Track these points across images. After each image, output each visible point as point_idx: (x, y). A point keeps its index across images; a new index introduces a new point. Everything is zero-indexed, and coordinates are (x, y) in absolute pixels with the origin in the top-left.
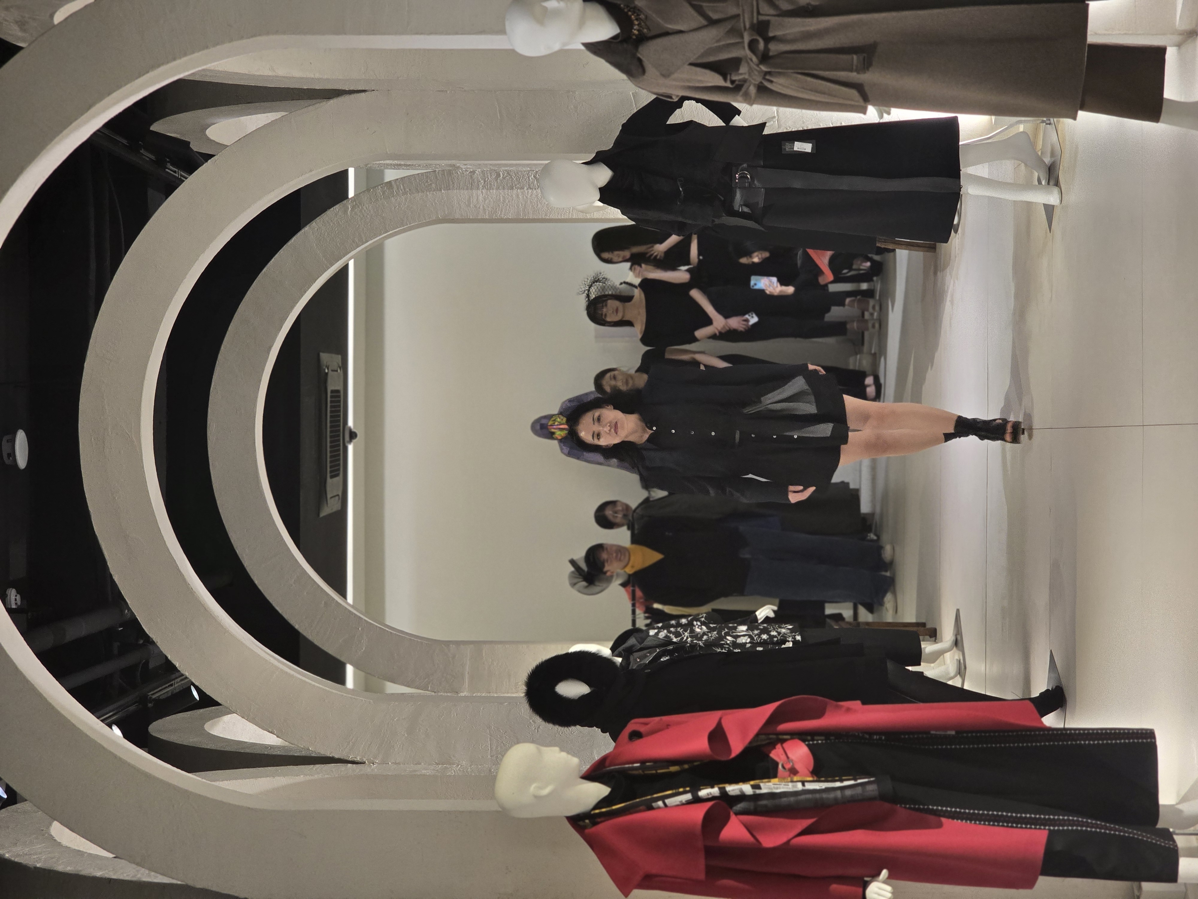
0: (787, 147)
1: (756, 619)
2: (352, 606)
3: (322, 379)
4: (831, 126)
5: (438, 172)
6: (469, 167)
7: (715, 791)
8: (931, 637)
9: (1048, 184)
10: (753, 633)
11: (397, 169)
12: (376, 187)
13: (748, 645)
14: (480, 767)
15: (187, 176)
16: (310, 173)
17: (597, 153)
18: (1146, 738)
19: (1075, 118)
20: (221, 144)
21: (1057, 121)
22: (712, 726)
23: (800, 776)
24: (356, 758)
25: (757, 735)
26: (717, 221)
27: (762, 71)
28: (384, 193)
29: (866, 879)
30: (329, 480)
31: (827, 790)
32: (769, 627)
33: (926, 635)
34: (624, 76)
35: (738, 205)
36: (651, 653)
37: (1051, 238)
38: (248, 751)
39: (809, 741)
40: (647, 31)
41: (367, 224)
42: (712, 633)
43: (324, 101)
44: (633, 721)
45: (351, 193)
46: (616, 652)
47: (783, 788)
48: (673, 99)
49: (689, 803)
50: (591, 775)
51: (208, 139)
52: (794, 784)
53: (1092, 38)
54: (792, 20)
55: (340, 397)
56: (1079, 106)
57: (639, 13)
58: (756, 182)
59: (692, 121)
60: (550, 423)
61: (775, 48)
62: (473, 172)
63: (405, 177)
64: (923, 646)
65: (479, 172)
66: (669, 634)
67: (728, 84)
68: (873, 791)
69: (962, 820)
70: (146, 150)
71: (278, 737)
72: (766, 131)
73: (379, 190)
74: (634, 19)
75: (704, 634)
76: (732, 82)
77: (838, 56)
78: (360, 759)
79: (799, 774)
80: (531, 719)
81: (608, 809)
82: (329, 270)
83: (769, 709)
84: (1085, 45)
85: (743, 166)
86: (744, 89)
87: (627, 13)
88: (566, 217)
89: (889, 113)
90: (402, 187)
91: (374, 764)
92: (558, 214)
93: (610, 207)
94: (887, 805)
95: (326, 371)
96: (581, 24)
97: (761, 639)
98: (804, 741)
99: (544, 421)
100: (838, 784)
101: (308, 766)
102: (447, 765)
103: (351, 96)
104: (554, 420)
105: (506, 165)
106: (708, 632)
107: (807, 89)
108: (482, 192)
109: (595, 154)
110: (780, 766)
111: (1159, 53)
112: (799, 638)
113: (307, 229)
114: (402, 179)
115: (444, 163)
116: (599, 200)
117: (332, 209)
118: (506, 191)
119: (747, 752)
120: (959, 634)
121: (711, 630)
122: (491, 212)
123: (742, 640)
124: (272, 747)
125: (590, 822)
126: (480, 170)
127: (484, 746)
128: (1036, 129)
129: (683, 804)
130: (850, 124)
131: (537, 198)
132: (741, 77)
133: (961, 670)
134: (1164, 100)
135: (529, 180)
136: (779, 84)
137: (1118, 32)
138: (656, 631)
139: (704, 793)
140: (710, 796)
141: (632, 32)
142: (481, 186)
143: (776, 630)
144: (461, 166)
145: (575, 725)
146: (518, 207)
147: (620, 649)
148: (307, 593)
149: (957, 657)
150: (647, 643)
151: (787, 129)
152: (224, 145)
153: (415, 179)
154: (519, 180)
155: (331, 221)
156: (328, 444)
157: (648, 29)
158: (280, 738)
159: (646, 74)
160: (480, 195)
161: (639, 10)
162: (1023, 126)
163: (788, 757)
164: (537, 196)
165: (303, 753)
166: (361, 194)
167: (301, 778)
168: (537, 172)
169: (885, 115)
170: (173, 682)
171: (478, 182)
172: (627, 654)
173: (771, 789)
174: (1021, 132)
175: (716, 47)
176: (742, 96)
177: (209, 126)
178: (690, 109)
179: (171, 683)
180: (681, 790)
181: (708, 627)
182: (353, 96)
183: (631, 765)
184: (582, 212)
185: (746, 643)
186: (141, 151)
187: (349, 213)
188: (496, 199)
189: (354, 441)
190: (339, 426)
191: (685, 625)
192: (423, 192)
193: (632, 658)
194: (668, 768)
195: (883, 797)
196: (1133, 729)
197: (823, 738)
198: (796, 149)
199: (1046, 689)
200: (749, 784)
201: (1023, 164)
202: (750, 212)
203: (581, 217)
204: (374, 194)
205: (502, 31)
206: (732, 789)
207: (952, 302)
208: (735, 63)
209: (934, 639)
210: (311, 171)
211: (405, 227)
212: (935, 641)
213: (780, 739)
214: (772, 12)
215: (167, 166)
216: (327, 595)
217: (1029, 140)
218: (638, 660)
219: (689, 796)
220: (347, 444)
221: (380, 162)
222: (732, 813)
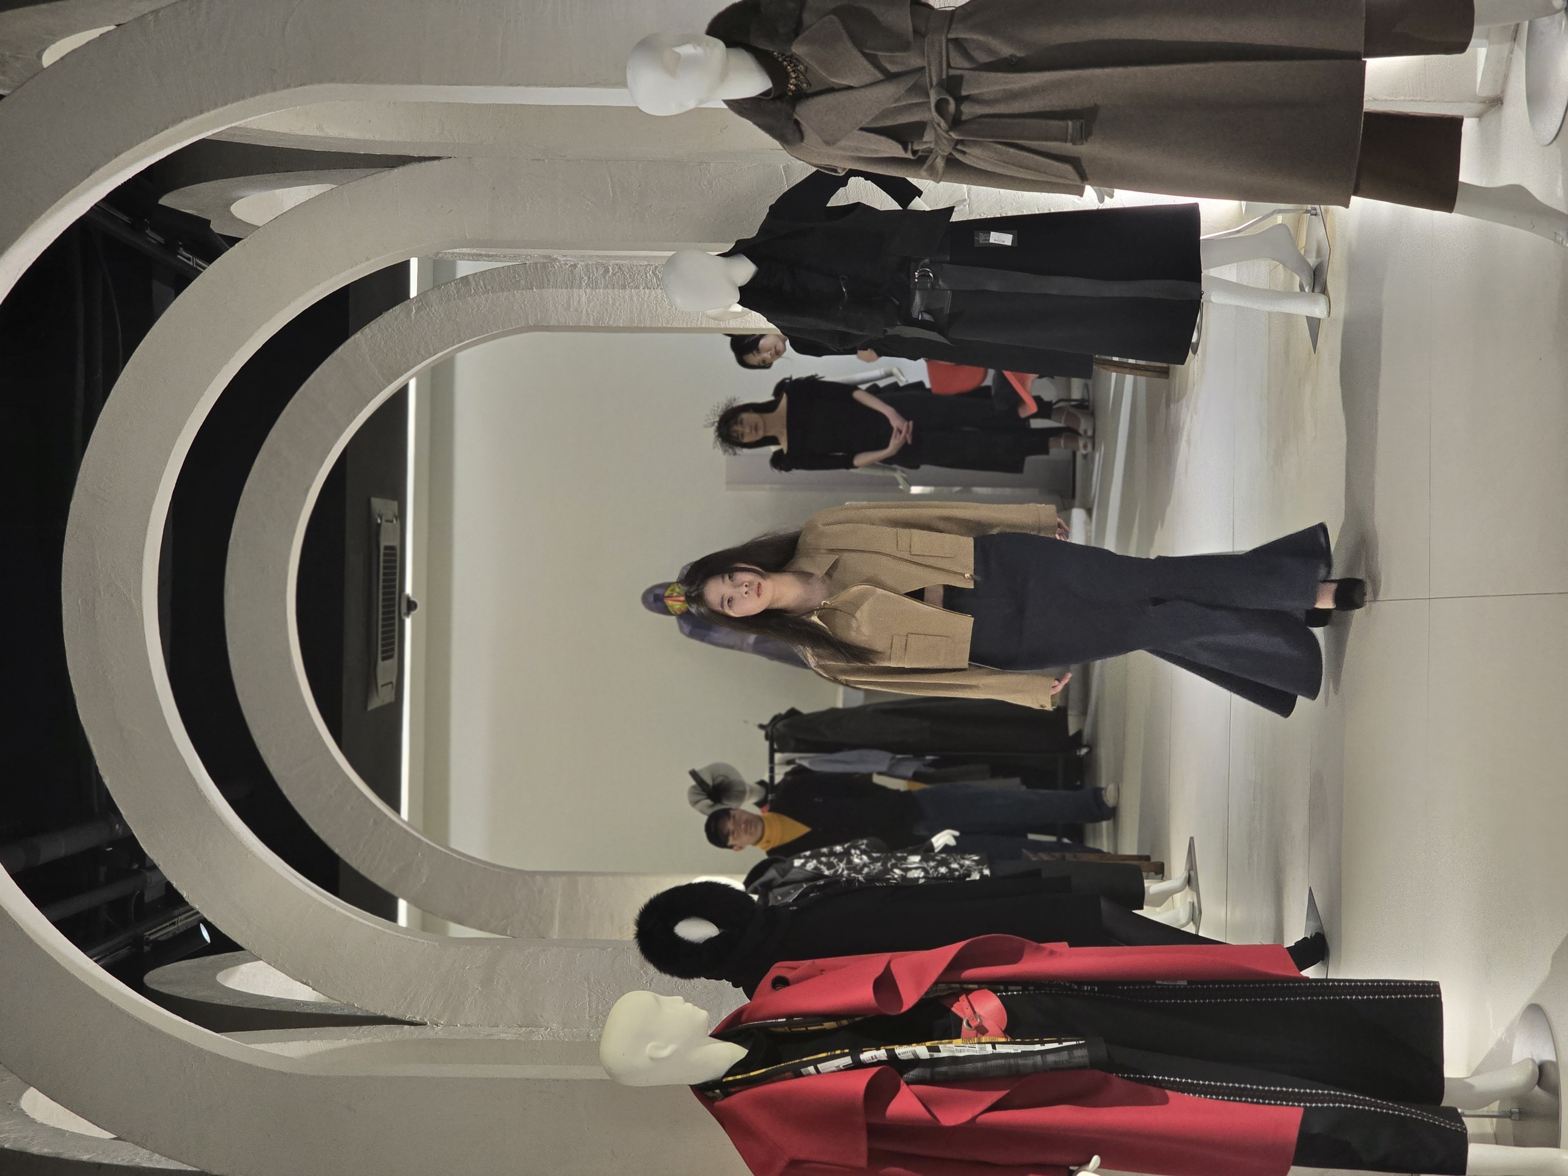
0: (981, 238)
1: (931, 848)
2: (408, 824)
3: (373, 532)
4: (1037, 212)
5: (529, 266)
6: (568, 259)
7: (881, 1054)
8: (1157, 873)
9: (1313, 291)
10: (928, 866)
11: (475, 260)
12: (447, 283)
13: (921, 881)
14: (575, 1030)
15: (204, 265)
16: (368, 263)
17: (736, 242)
18: (1429, 993)
19: (1347, 205)
20: (247, 223)
21: (1325, 210)
22: (879, 970)
23: (990, 1036)
24: (414, 1017)
25: (936, 983)
26: (890, 332)
27: (953, 140)
28: (458, 292)
29: (1071, 1168)
30: (380, 663)
31: (1024, 1054)
32: (948, 858)
33: (1151, 871)
34: (776, 144)
35: (917, 312)
36: (796, 889)
37: (1316, 362)
38: (274, 1008)
39: (1001, 992)
40: (807, 86)
41: (436, 331)
42: (875, 864)
43: (386, 171)
44: (777, 965)
45: (413, 292)
46: (751, 887)
47: (968, 1051)
48: (839, 173)
49: (847, 1068)
50: (722, 1034)
51: (233, 218)
52: (983, 1045)
53: (1369, 106)
54: (992, 75)
55: (396, 556)
56: (1352, 192)
57: (797, 64)
58: (940, 282)
59: (859, 203)
60: (667, 593)
61: (969, 110)
62: (575, 266)
63: (485, 271)
64: (1146, 885)
65: (581, 265)
66: (819, 866)
67: (909, 155)
68: (1083, 1056)
69: (1194, 1094)
70: (152, 229)
71: (314, 989)
72: (955, 218)
73: (452, 287)
74: (791, 70)
75: (865, 865)
76: (914, 152)
77: (1048, 121)
78: (420, 1019)
79: (989, 1034)
80: (642, 968)
81: (745, 1076)
82: (386, 390)
83: (951, 951)
84: (1361, 114)
85: (923, 262)
86: (929, 162)
87: (781, 63)
88: (693, 325)
89: (1111, 196)
90: (482, 283)
91: (437, 1025)
92: (683, 322)
93: (754, 312)
94: (1099, 1074)
95: (379, 521)
96: (723, 76)
97: (939, 873)
98: (995, 992)
99: (659, 591)
100: (1038, 1047)
101: (352, 1027)
102: (533, 1028)
103: (421, 164)
104: (673, 590)
105: (616, 258)
106: (870, 863)
107: (1008, 163)
108: (585, 292)
109: (734, 244)
110: (964, 1023)
111: (1452, 126)
112: (987, 872)
113: (358, 335)
114: (482, 273)
115: (537, 253)
116: (738, 303)
117: (391, 310)
118: (616, 291)
119: (922, 1004)
120: (1192, 870)
121: (874, 860)
122: (597, 318)
123: (913, 874)
124: (305, 1003)
125: (720, 1091)
126: (583, 263)
127: (581, 1003)
128: (1299, 220)
129: (841, 1070)
130: (1060, 210)
131: (657, 301)
132: (924, 147)
133: (1195, 915)
134: (1459, 184)
135: (647, 277)
136: (974, 156)
137: (1402, 98)
138: (802, 861)
139: (867, 1056)
140: (875, 1060)
141: (788, 87)
142: (584, 284)
143: (958, 861)
144: (558, 258)
145: (699, 976)
146: (631, 312)
147: (757, 883)
148: (352, 808)
149: (1189, 899)
150: (791, 876)
151: (980, 215)
152: (253, 225)
153: (499, 274)
154: (634, 277)
155: (390, 326)
156: (380, 617)
157: (809, 84)
158: (316, 991)
159: (805, 141)
160: (582, 295)
161: (796, 59)
162: (1281, 216)
163: (975, 1012)
164: (656, 297)
165: (346, 1012)
166: (429, 293)
167: (343, 1043)
168: (656, 267)
169: (1107, 199)
170: (175, 920)
171: (580, 279)
172: (766, 889)
173: (953, 1052)
174: (1279, 224)
175: (895, 107)
176: (927, 170)
177: (235, 200)
178: (856, 188)
179: (173, 921)
180: (838, 1052)
181: (870, 857)
182: (424, 165)
183: (774, 1021)
184: (714, 319)
185: (919, 878)
186: (147, 231)
187: (412, 316)
188: (603, 302)
189: (413, 613)
190: (394, 593)
191: (841, 853)
192: (509, 291)
193: (771, 896)
194: (823, 1025)
195: (1094, 1064)
196: (1412, 982)
197: (1020, 988)
198: (992, 241)
199: (1303, 937)
200: (925, 1045)
201: (1281, 265)
202: (933, 321)
203: (713, 326)
204: (446, 292)
205: (623, 84)
206: (903, 1051)
207: (1189, 442)
208: (919, 128)
209: (1161, 875)
210: (368, 259)
211: (485, 335)
212: (1162, 879)
213: (964, 989)
214: (966, 65)
215: (179, 251)
216: (379, 810)
217: (1289, 235)
218: (780, 898)
219: (848, 1060)
220: (403, 617)
221: (455, 251)
222: (902, 1082)
